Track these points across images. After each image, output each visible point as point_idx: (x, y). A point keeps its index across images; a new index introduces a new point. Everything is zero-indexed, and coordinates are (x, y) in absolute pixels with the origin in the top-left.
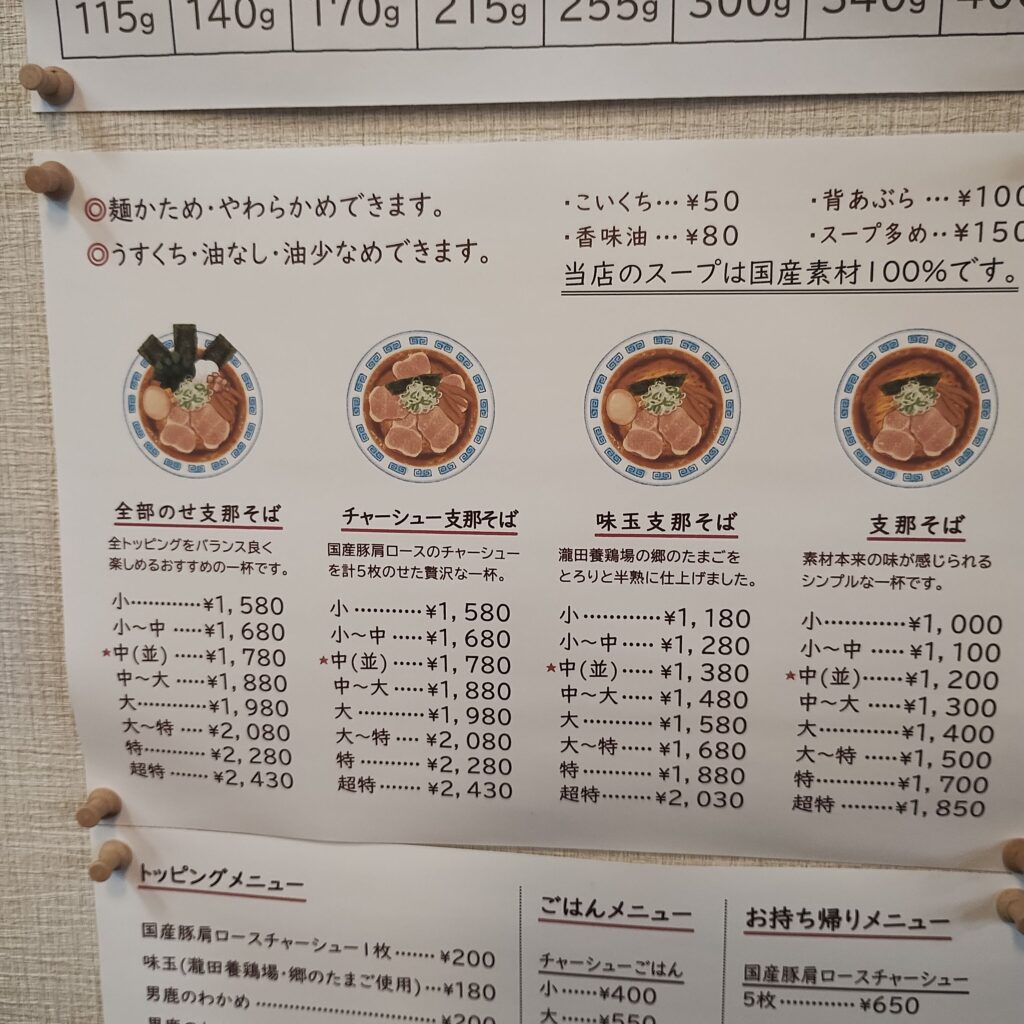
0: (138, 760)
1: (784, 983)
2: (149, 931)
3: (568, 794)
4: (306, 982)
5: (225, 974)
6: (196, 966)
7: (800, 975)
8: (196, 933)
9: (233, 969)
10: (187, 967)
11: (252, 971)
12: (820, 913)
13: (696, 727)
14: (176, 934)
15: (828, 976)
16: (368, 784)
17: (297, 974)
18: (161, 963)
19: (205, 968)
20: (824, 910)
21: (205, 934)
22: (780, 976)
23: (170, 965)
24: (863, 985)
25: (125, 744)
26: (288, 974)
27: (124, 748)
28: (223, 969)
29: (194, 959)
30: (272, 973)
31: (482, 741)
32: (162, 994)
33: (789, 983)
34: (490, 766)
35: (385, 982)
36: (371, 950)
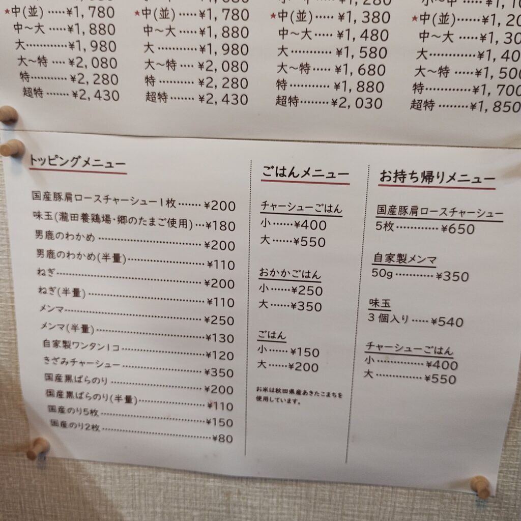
0: (27, 85)
1: (399, 216)
2: (36, 196)
3: (281, 101)
4: (127, 224)
5: (80, 221)
6: (64, 216)
7: (409, 211)
8: (63, 197)
9: (85, 217)
10: (58, 217)
11: (96, 219)
12: (422, 173)
13: (357, 54)
14: (52, 197)
15: (424, 211)
16: (163, 96)
17: (122, 219)
18: (44, 216)
19: (69, 218)
20: (424, 172)
21: (69, 197)
22: (397, 211)
23: (49, 216)
24: (443, 216)
25: (19, 74)
26: (117, 220)
27: (19, 77)
28: (80, 217)
29: (62, 213)
30: (107, 219)
31: (231, 66)
32: (44, 234)
33: (402, 216)
34: (235, 83)
35: (172, 222)
36: (165, 203)
